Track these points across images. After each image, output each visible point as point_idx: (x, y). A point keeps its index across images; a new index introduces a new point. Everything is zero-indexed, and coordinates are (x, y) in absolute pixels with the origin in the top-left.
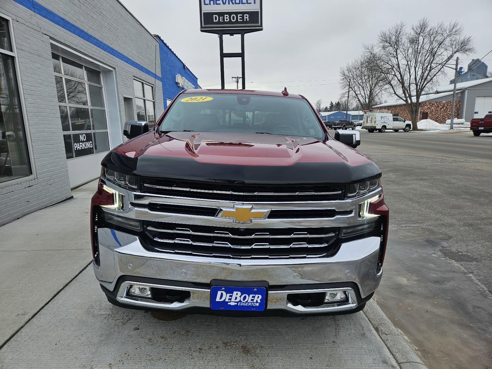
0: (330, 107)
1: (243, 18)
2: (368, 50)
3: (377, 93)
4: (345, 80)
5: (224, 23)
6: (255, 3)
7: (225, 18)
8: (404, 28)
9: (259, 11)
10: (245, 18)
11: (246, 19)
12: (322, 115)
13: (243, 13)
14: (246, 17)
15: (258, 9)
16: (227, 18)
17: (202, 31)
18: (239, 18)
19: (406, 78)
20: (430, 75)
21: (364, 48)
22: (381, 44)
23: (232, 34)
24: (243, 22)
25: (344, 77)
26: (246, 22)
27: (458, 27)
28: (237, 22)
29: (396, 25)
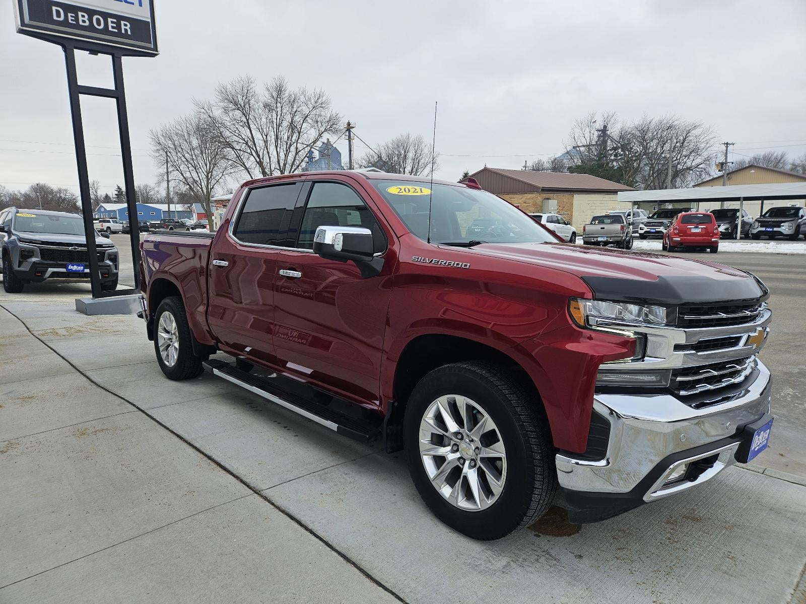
0: (116, 195)
1: (119, 27)
2: (203, 110)
3: (217, 178)
4: (161, 152)
5: (77, 26)
6: (141, 5)
7: (81, 19)
8: (253, 85)
9: (149, 20)
10: (123, 27)
11: (126, 30)
12: (108, 209)
13: (119, 18)
14: (126, 27)
15: (148, 18)
16: (83, 19)
17: (21, 31)
18: (110, 24)
19: (266, 159)
20: (298, 158)
21: (196, 106)
22: (222, 104)
23: (94, 52)
24: (119, 34)
25: (158, 148)
26: (126, 36)
27: (324, 98)
28: (106, 30)
29: (240, 79)
